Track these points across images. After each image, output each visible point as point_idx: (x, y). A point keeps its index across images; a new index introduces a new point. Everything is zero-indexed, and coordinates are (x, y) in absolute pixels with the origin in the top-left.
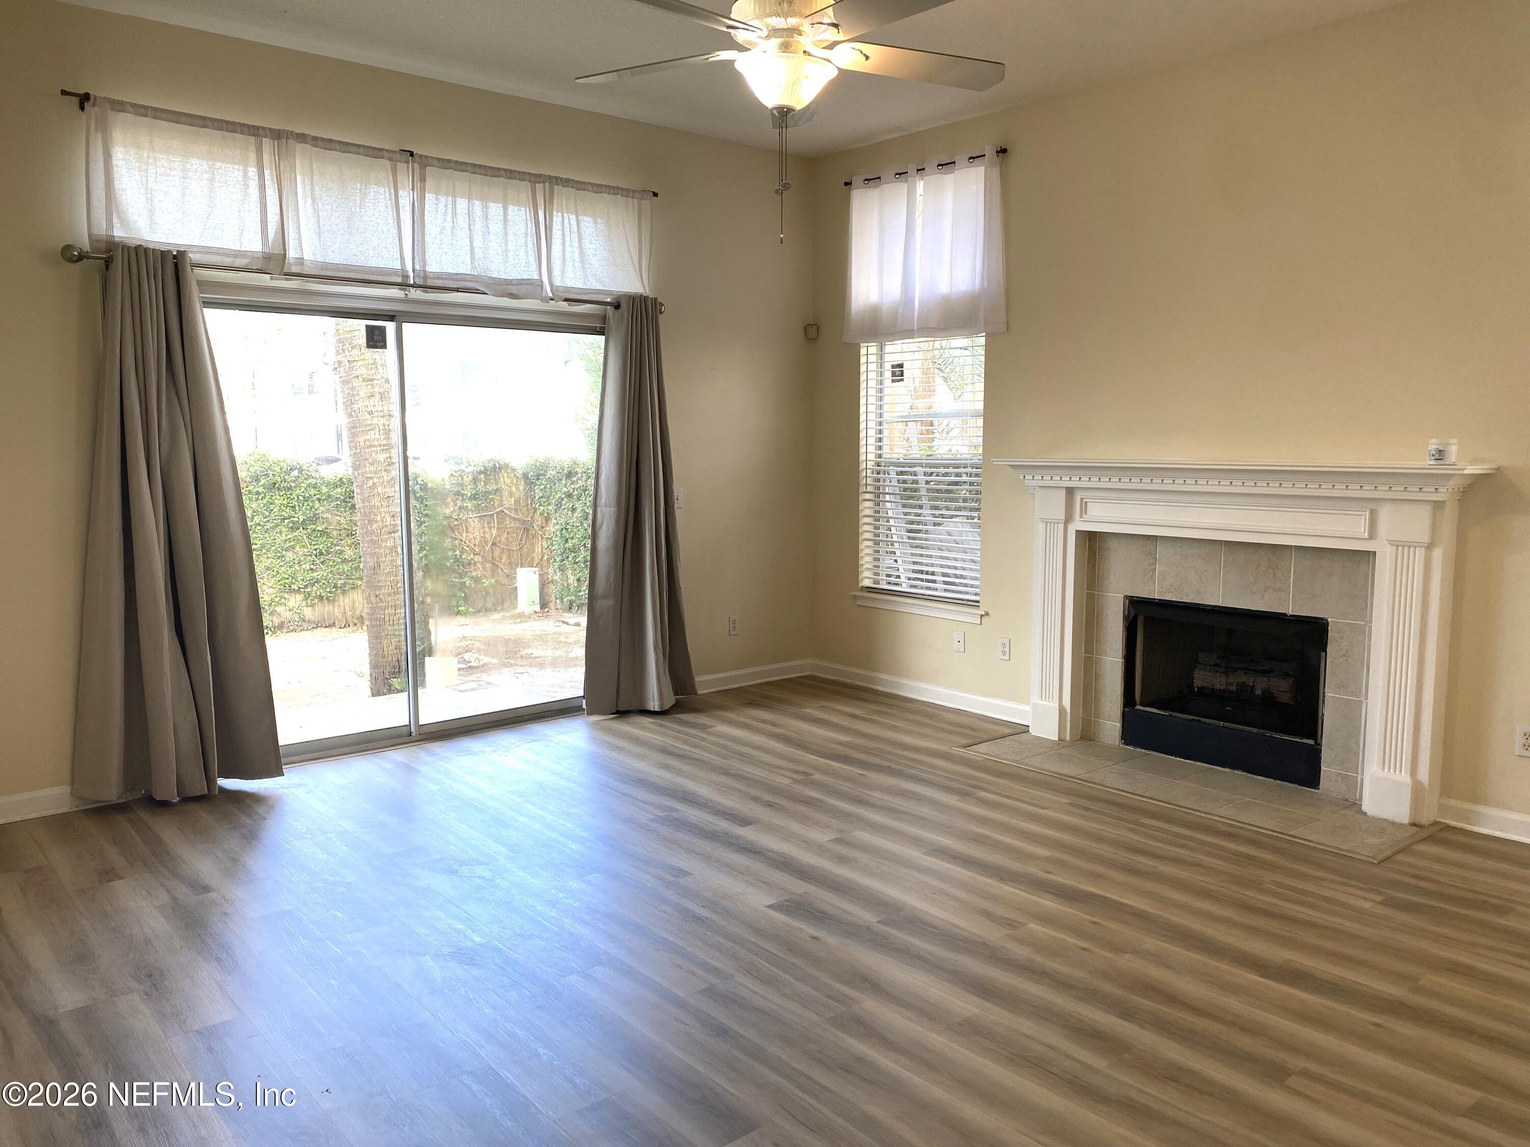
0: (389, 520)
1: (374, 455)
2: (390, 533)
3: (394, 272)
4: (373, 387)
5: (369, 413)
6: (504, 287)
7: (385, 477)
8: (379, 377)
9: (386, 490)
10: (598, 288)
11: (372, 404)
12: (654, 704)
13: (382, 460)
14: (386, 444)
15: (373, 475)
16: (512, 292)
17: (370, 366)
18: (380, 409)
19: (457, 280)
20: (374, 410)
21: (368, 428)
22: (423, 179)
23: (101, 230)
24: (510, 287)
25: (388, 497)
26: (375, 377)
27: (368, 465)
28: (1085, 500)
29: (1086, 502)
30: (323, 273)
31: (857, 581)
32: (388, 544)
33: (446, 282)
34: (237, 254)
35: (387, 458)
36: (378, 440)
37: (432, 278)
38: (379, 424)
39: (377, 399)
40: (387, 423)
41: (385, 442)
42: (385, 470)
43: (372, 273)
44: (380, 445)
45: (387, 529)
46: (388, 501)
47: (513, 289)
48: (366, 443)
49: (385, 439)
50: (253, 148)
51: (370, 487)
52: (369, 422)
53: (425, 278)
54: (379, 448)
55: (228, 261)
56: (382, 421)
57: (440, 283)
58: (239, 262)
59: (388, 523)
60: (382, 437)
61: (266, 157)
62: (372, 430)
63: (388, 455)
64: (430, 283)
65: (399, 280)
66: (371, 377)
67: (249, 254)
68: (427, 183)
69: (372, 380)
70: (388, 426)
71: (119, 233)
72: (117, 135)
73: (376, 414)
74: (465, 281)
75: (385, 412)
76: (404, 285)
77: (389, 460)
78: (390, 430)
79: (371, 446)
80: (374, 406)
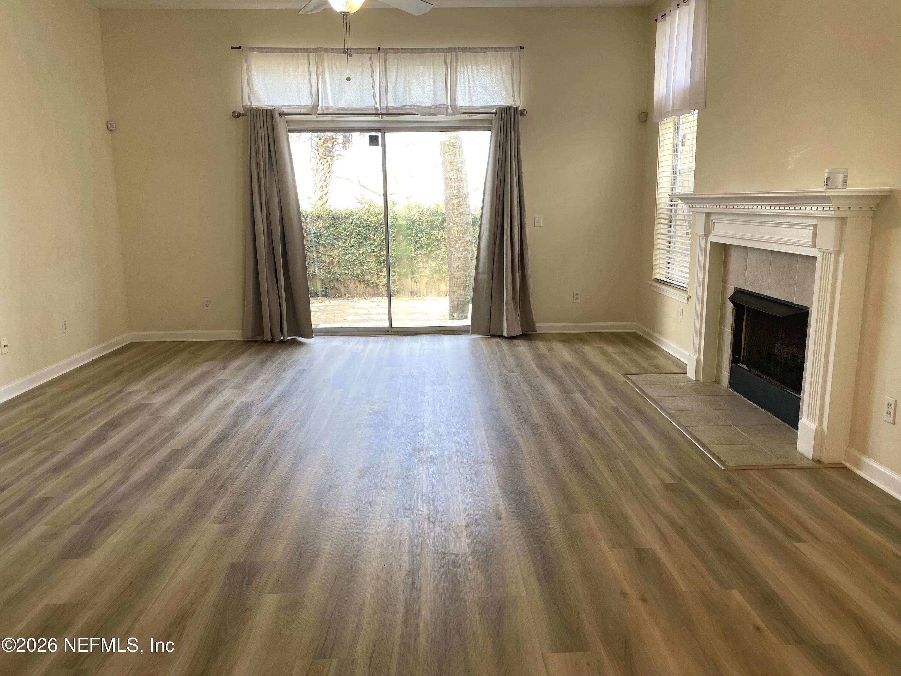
0: (457, 234)
1: (452, 201)
2: (457, 240)
3: (371, 108)
4: (453, 166)
5: (450, 179)
6: (428, 110)
7: (456, 212)
8: (456, 160)
9: (456, 219)
10: (484, 105)
11: (452, 174)
12: (505, 334)
13: (455, 203)
14: (458, 195)
15: (451, 211)
16: (432, 112)
17: (452, 155)
18: (455, 177)
19: (402, 109)
20: (453, 178)
21: (450, 187)
22: (386, 60)
23: (247, 103)
24: (431, 110)
25: (457, 222)
26: (454, 161)
27: (449, 206)
28: (714, 221)
29: (714, 223)
30: (338, 112)
31: (651, 275)
32: (456, 246)
33: (398, 110)
34: (302, 107)
35: (458, 202)
36: (454, 193)
37: (392, 109)
38: (455, 184)
39: (455, 172)
40: (459, 184)
41: (457, 194)
42: (456, 209)
43: (361, 110)
44: (454, 196)
45: (456, 239)
46: (457, 224)
47: (432, 111)
48: (449, 195)
49: (457, 192)
50: (306, 58)
51: (450, 217)
52: (450, 184)
53: (388, 109)
54: (454, 197)
55: (298, 111)
56: (456, 183)
57: (395, 111)
58: (303, 111)
59: (456, 236)
60: (456, 192)
61: (311, 61)
62: (451, 188)
63: (458, 201)
64: (390, 111)
65: (374, 112)
66: (452, 161)
67: (307, 106)
68: (388, 62)
69: (452, 162)
70: (460, 186)
71: (255, 104)
72: (253, 62)
73: (453, 180)
74: (406, 109)
75: (458, 179)
76: (376, 114)
77: (458, 203)
78: (460, 188)
79: (451, 196)
80: (453, 176)
